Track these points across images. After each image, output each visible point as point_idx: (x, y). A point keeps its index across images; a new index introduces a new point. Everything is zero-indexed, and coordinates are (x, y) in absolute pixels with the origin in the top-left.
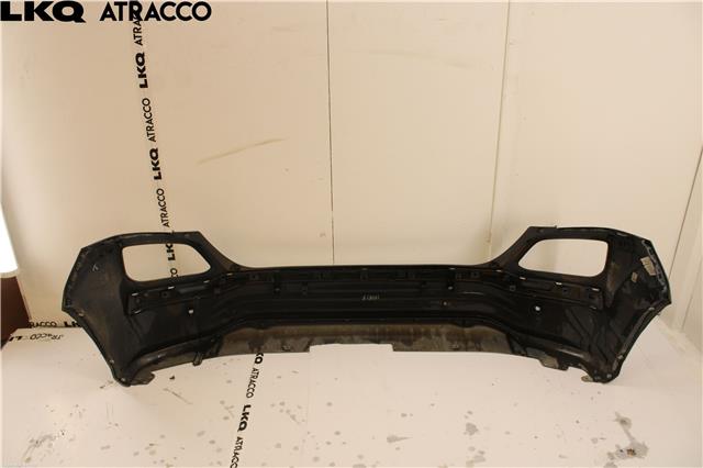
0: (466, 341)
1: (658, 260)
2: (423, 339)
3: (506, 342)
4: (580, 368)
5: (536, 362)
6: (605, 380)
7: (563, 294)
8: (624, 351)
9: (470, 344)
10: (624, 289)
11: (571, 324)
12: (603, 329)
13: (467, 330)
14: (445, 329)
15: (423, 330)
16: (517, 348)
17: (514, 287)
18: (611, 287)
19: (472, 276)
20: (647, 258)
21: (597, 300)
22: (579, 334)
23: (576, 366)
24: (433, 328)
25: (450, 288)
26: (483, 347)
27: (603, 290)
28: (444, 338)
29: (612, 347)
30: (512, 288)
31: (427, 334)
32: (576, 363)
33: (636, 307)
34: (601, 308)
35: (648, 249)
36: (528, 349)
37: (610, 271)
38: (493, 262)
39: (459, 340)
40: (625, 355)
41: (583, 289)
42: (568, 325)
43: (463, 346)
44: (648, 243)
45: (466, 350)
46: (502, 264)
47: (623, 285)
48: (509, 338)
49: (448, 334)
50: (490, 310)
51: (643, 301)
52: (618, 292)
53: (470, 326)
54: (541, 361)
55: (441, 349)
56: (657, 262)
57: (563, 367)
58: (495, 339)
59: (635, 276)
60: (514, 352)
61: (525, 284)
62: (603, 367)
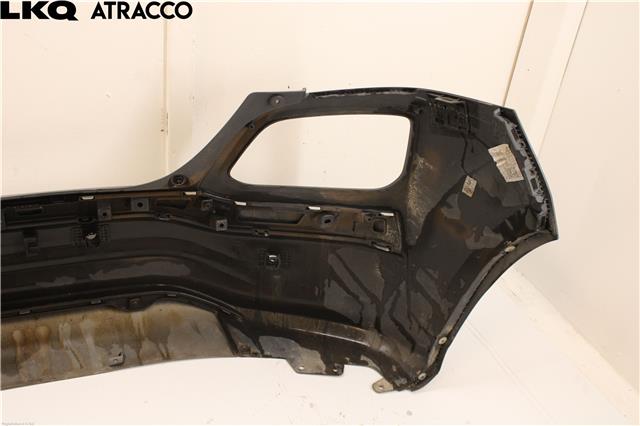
0: (137, 342)
1: (528, 149)
2: (43, 350)
3: (218, 332)
4: (365, 364)
5: (282, 365)
6: (415, 384)
7: (324, 226)
8: (448, 329)
9: (147, 346)
10: (444, 211)
11: (341, 283)
12: (403, 287)
13: (137, 317)
14: (90, 321)
15: (42, 331)
16: (242, 340)
17: (224, 221)
18: (417, 206)
19: (134, 207)
20: (503, 148)
21: (390, 234)
22: (356, 298)
23: (357, 362)
24: (63, 323)
25: (91, 237)
26: (172, 348)
27: (401, 215)
28: (90, 340)
29: (423, 321)
30: (221, 223)
31: (52, 338)
32: (357, 355)
33: (471, 244)
34: (399, 248)
35: (509, 127)
36: (263, 339)
37: (415, 175)
38: (176, 177)
39: (121, 343)
40: (450, 337)
41: (362, 215)
42: (334, 284)
43: (130, 352)
44: (509, 115)
45: (139, 362)
46: (194, 179)
47: (443, 202)
48: (225, 321)
49: (99, 333)
50: (180, 270)
51: (488, 233)
52: (432, 217)
53: (143, 306)
54: (291, 362)
55: (85, 370)
56: (525, 155)
57: (333, 368)
58: (196, 329)
59: (470, 185)
60: (236, 351)
61: (245, 214)
62: (406, 358)
